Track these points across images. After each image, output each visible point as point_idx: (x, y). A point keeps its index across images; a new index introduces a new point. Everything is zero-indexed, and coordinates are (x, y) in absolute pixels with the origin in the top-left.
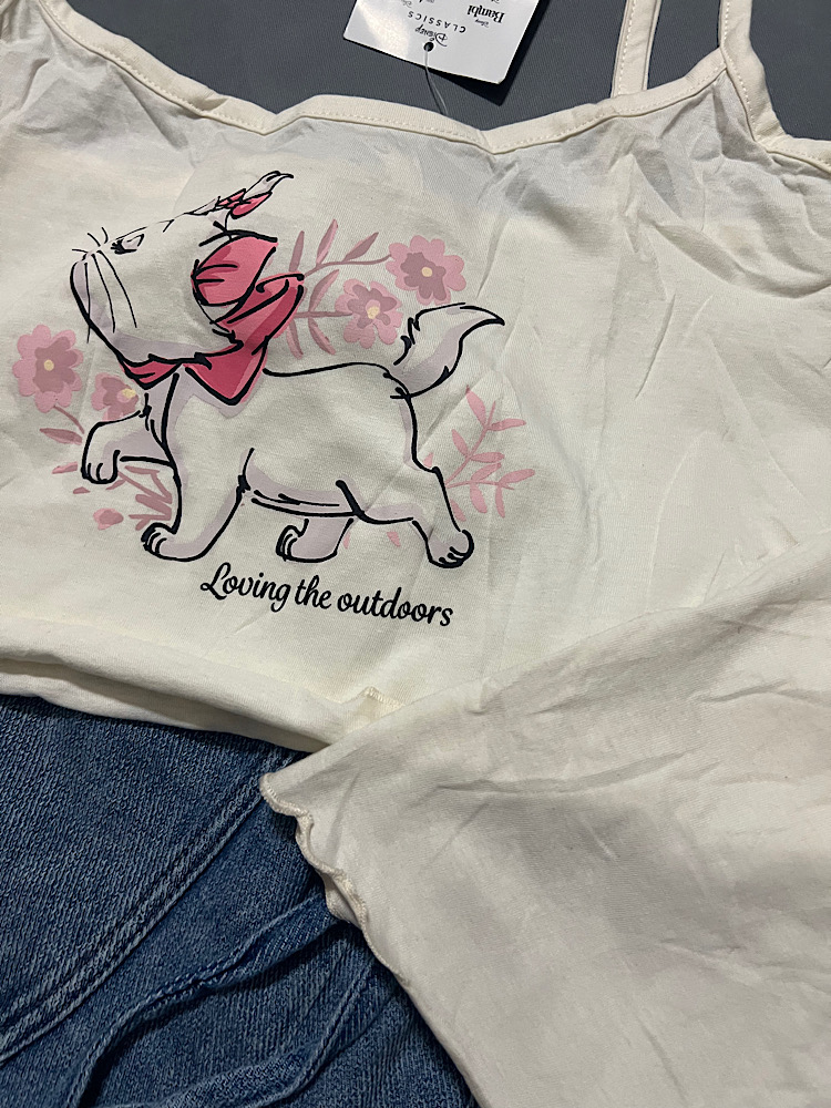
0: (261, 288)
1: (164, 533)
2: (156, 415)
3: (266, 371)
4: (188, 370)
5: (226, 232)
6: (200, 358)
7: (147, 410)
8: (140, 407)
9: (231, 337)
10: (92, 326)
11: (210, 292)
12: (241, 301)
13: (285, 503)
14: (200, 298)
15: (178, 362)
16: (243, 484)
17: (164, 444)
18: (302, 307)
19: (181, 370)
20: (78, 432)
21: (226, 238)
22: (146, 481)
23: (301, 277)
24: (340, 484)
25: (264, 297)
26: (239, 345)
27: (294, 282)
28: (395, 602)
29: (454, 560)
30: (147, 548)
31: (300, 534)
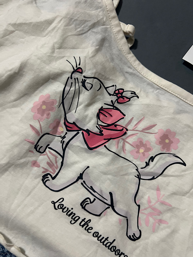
0: (116, 126)
1: (50, 178)
2: (66, 140)
3: (105, 146)
4: (83, 133)
5: (113, 106)
6: (88, 131)
7: (64, 137)
8: (63, 135)
9: (101, 131)
10: (63, 103)
12: (109, 125)
13: (91, 189)
15: (81, 129)
16: (81, 177)
17: (64, 150)
18: (123, 137)
19: (81, 132)
20: (40, 133)
21: (112, 107)
22: (52, 158)
23: (127, 130)
24: (111, 194)
25: (115, 128)
26: (102, 135)
27: (125, 130)
28: (111, 243)
29: (134, 238)
30: (43, 180)
31: (91, 203)
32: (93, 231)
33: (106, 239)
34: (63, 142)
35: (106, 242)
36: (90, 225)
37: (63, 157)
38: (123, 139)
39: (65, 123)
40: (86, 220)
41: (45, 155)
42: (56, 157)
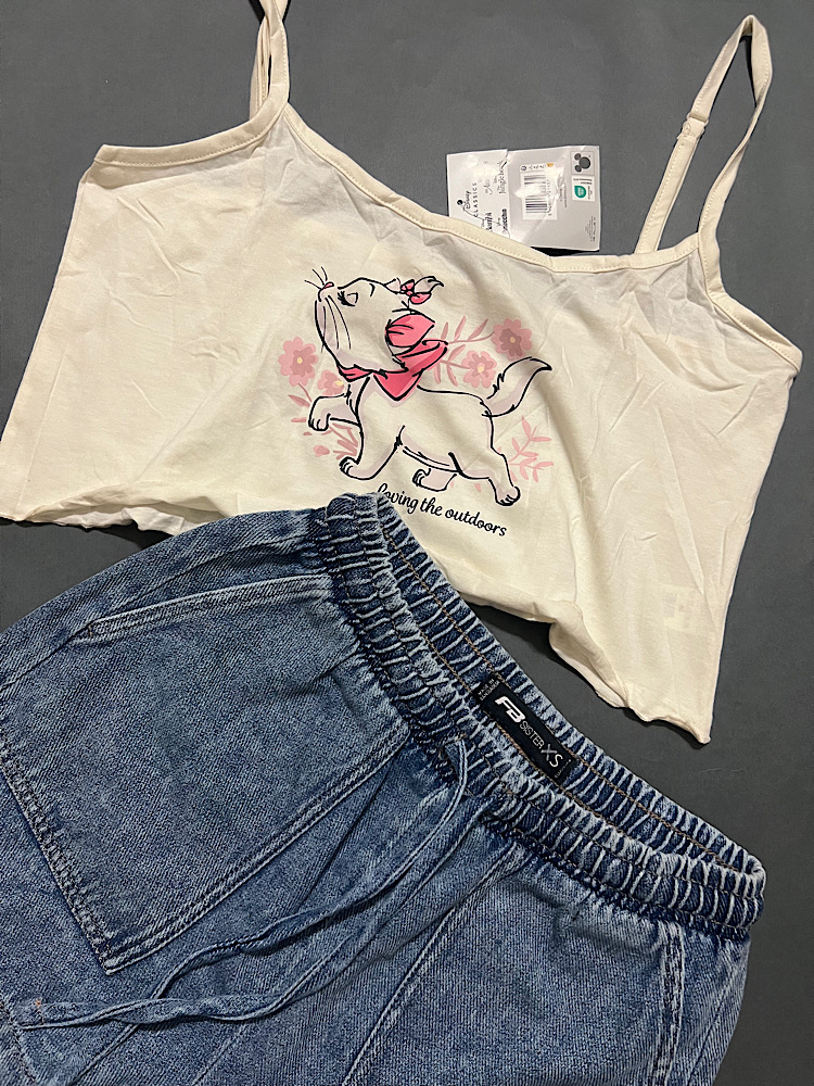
0: (424, 343)
1: (352, 463)
2: (354, 397)
3: (419, 387)
4: (375, 377)
5: (408, 309)
6: (382, 372)
7: (349, 393)
8: (345, 392)
9: (403, 365)
10: (325, 344)
11: (393, 337)
12: (412, 347)
13: (420, 457)
14: (388, 340)
15: (371, 371)
16: (398, 442)
17: (356, 414)
18: (444, 358)
19: (371, 376)
20: (307, 400)
21: (408, 312)
22: (344, 433)
23: (446, 344)
24: (451, 455)
25: (425, 348)
26: (407, 370)
27: (442, 345)
28: (476, 518)
29: (509, 502)
30: (342, 470)
31: (427, 475)
32: (443, 512)
33: (467, 514)
34: (349, 403)
35: (468, 518)
36: (436, 505)
37: (359, 425)
38: (444, 362)
39: (340, 372)
40: (428, 501)
41: (329, 432)
42: (349, 429)
